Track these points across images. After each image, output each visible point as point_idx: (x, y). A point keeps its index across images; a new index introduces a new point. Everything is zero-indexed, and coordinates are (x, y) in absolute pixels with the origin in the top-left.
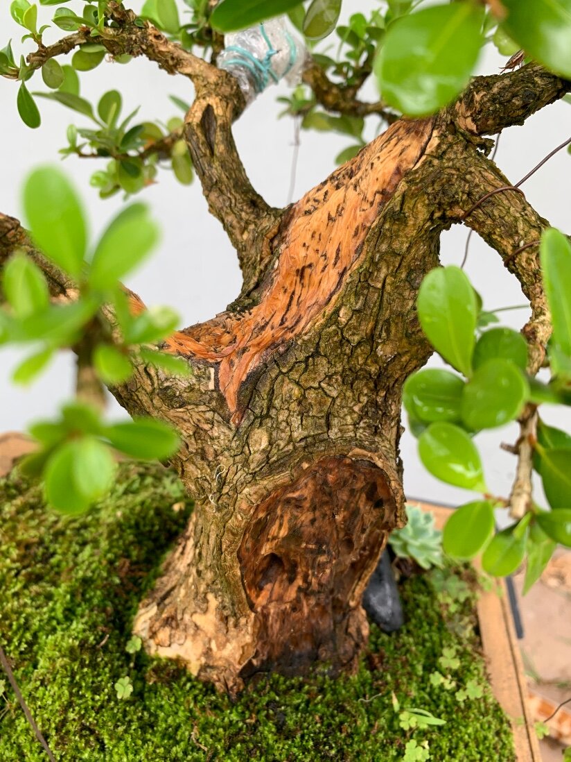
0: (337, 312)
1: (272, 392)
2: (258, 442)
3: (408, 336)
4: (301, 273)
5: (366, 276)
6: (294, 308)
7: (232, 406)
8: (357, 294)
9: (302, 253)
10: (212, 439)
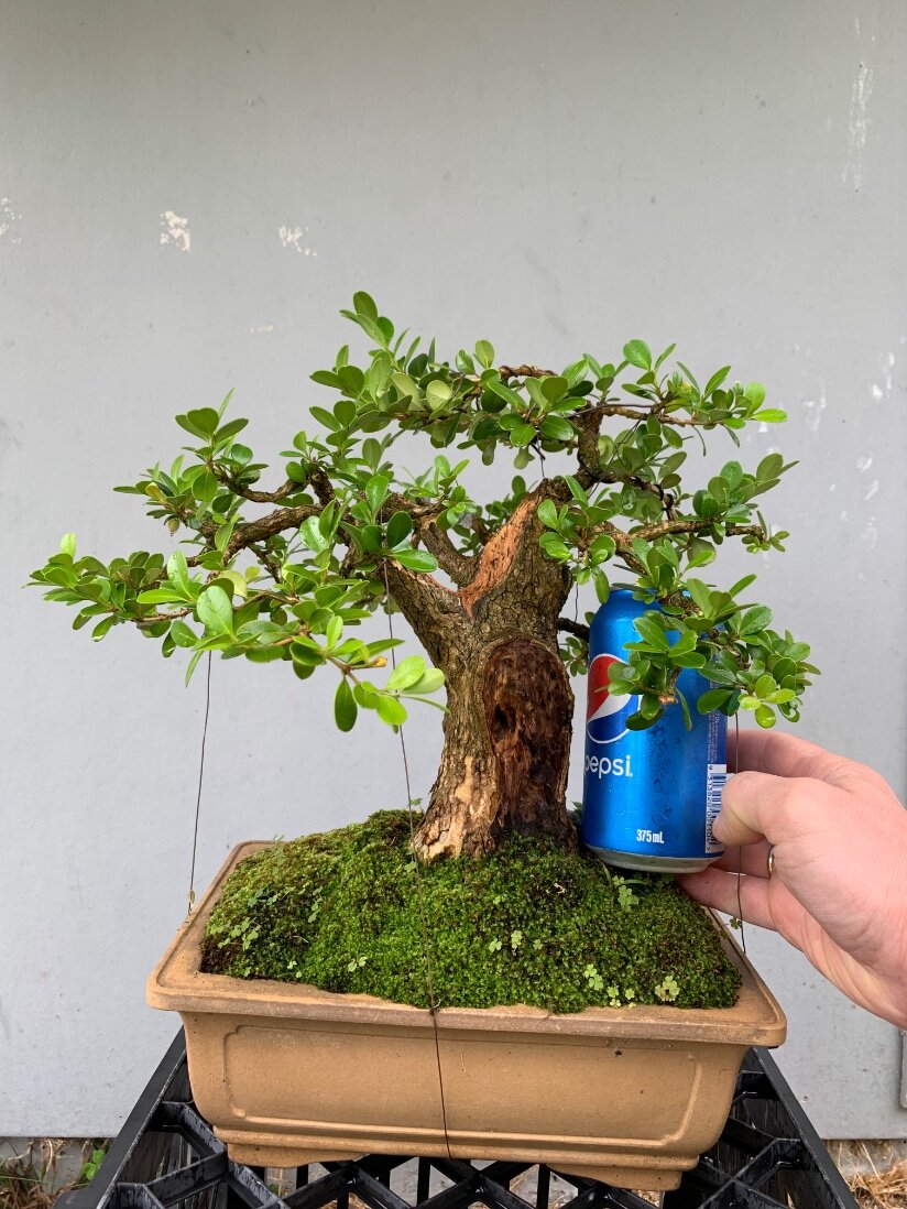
0: (513, 572)
1: (488, 608)
2: (485, 628)
3: (548, 583)
4: (493, 563)
5: (523, 555)
6: (492, 579)
7: (470, 614)
8: (520, 563)
9: (492, 553)
10: (463, 629)
